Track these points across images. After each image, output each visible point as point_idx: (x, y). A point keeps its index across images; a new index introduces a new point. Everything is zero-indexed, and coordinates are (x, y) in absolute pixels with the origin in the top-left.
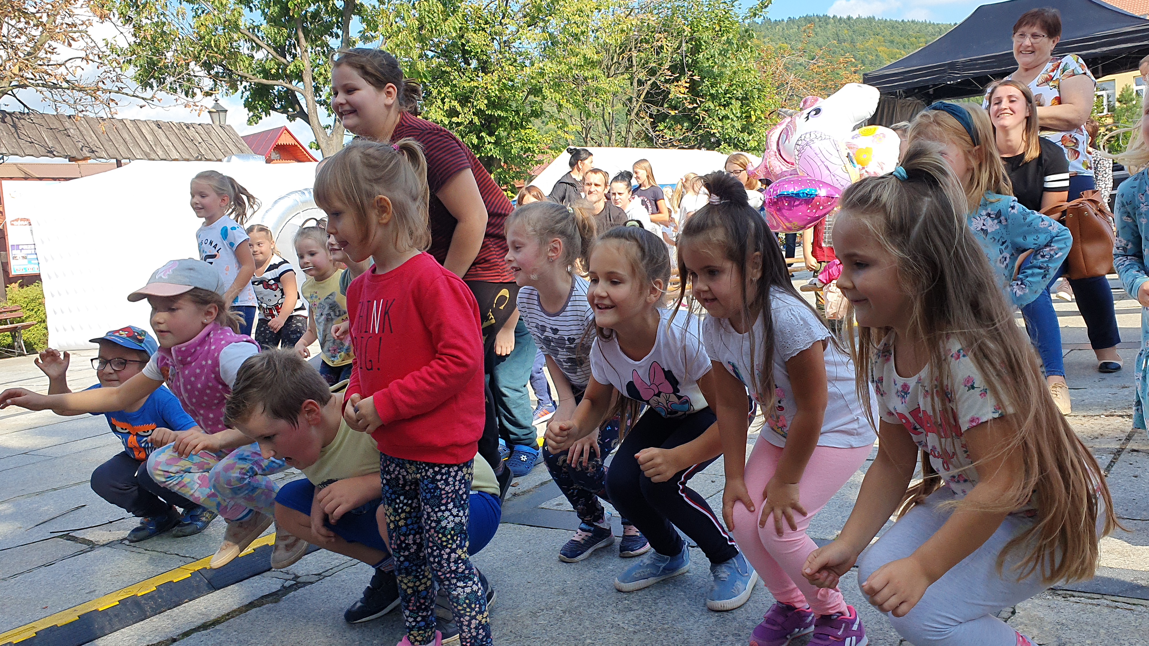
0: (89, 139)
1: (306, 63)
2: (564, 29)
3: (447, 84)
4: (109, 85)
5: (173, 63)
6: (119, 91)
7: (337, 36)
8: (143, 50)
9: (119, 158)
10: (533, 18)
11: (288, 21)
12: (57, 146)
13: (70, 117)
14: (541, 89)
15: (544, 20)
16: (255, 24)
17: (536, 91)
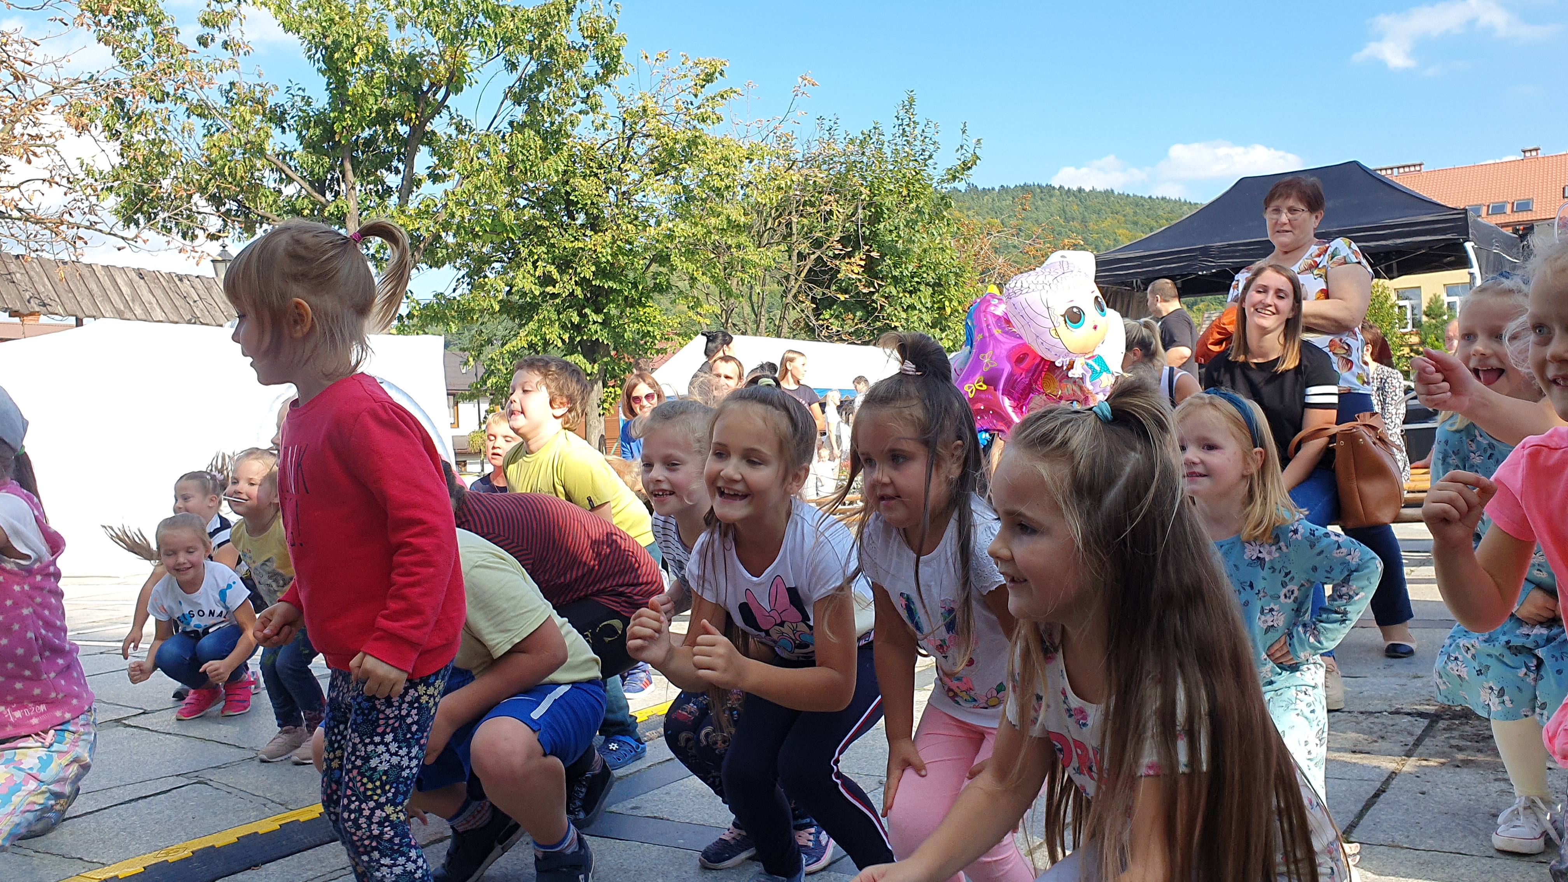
0: (41, 289)
1: (352, 204)
2: (703, 181)
3: (542, 243)
4: (77, 218)
5: (170, 194)
6: (91, 226)
7: (397, 171)
8: (130, 176)
9: (80, 315)
10: (663, 165)
11: (332, 148)
13: (17, 257)
14: (668, 256)
15: (676, 168)
16: (287, 149)
17: (662, 258)
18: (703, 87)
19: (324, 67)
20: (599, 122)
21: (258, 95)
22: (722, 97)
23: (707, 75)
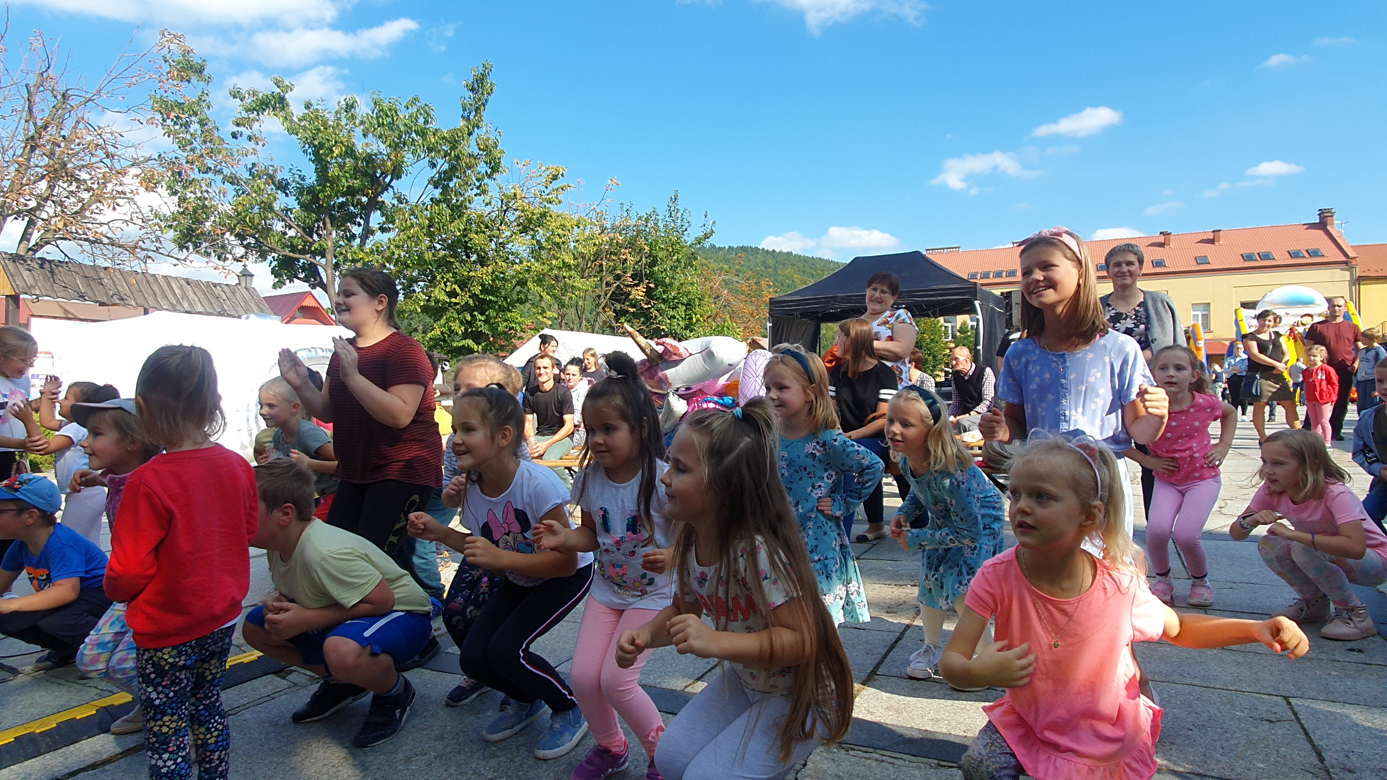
0: (121, 289)
1: (330, 243)
2: (549, 238)
3: (449, 271)
4: (148, 244)
5: (210, 232)
6: (157, 250)
7: (359, 225)
8: (184, 218)
9: (147, 307)
10: (525, 227)
11: (318, 208)
12: (89, 292)
13: (106, 268)
14: (527, 281)
15: (533, 230)
16: (288, 207)
17: (522, 283)
18: (551, 183)
19: (313, 158)
20: (487, 201)
21: (271, 172)
22: (562, 189)
23: (553, 176)
